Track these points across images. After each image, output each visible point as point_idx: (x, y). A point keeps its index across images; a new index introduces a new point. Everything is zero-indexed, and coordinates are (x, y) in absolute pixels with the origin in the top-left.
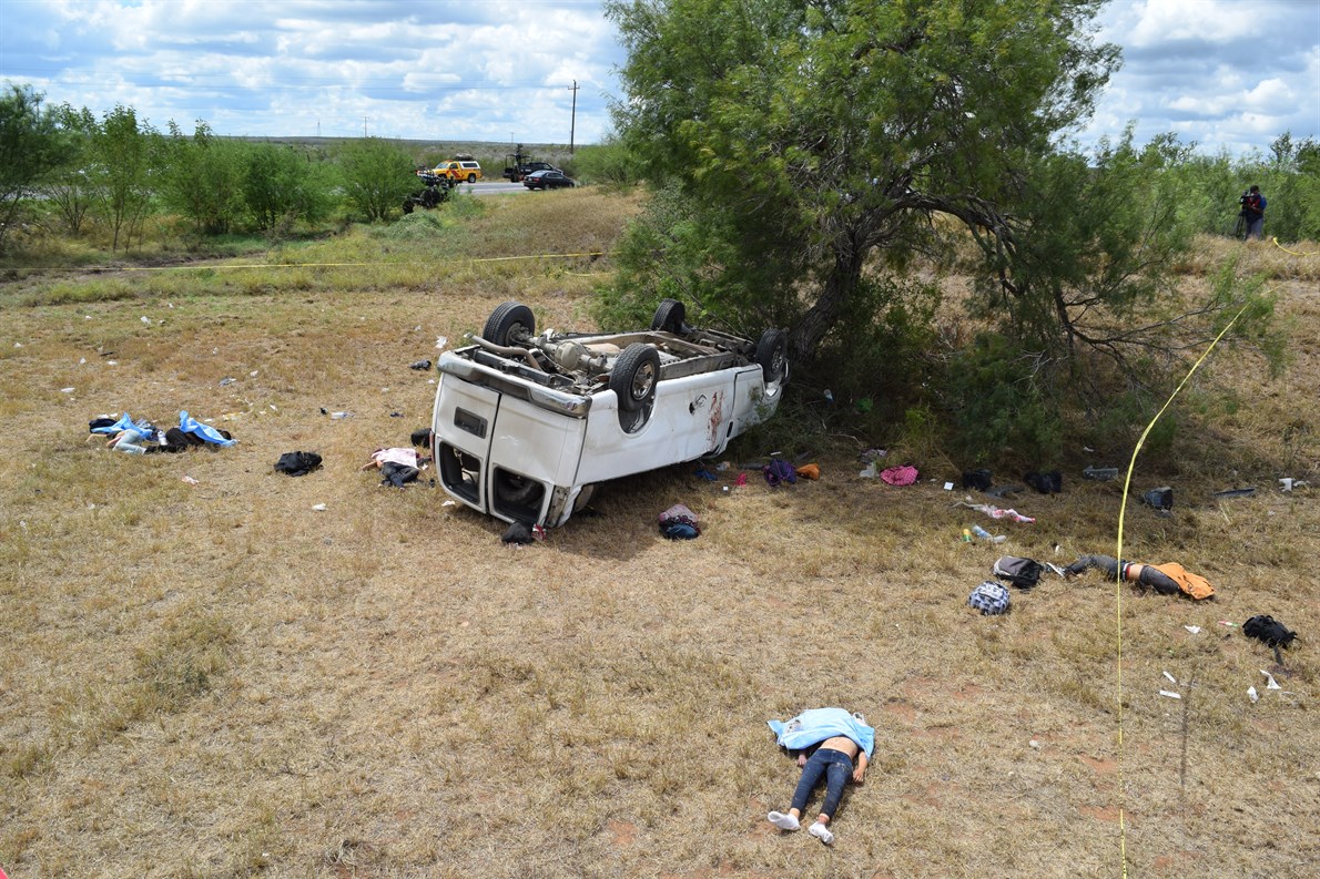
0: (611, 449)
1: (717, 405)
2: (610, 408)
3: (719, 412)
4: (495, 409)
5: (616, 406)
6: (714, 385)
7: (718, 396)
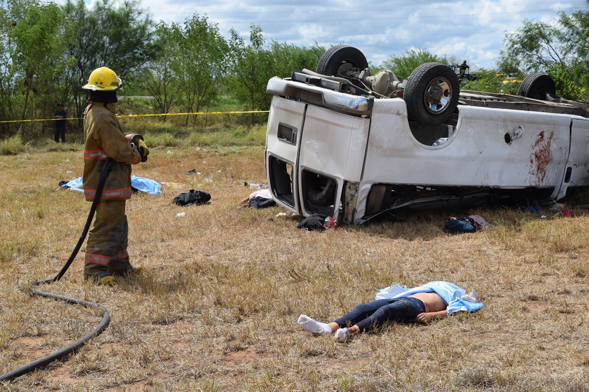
0: (402, 153)
1: (544, 143)
2: (398, 114)
3: (546, 149)
4: (302, 117)
5: (406, 113)
6: (540, 124)
7: (546, 135)
